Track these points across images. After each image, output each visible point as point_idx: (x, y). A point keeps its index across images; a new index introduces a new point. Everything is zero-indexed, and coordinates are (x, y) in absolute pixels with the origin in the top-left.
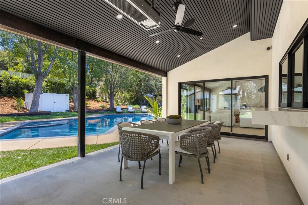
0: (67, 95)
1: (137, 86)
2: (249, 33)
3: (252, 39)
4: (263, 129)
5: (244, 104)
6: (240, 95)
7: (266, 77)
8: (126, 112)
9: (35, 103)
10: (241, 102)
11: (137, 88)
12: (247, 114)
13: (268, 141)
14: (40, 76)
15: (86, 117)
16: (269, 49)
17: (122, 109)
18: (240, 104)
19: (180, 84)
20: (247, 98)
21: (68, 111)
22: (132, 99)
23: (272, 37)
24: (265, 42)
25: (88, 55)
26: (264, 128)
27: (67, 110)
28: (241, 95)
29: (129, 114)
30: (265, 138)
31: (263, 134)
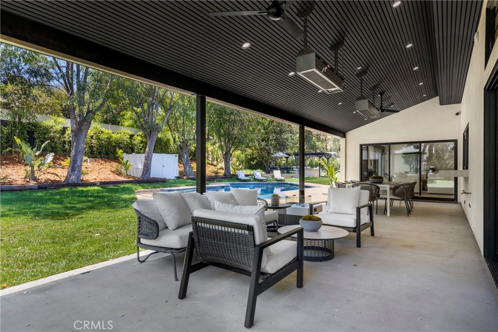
0: (176, 156)
1: (263, 140)
2: (437, 98)
3: (442, 103)
4: (453, 195)
5: (432, 167)
6: (426, 153)
7: (456, 141)
8: (252, 179)
9: (147, 167)
10: (427, 165)
11: (264, 143)
12: (436, 183)
13: (457, 203)
14: (154, 131)
15: (207, 186)
16: (457, 114)
17: (246, 176)
18: (425, 167)
19: (361, 146)
20: (436, 158)
21: (178, 178)
22: (254, 161)
23: (461, 103)
24: (454, 108)
25: (209, 100)
26: (454, 193)
27: (176, 177)
28: (428, 154)
29: (257, 182)
30: (455, 200)
31: (453, 197)
